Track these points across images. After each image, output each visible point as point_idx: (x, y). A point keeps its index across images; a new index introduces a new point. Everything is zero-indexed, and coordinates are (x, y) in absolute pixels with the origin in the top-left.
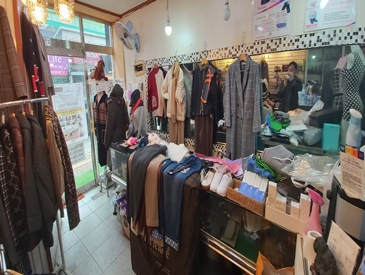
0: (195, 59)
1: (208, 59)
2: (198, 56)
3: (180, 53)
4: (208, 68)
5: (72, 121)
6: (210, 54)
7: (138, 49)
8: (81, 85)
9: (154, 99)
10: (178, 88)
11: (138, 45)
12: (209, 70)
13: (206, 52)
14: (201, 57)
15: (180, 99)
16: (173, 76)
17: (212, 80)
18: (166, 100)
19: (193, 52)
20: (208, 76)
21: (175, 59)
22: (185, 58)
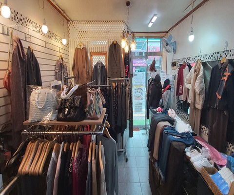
0: (216, 58)
1: (228, 58)
2: (219, 55)
3: (203, 53)
4: (226, 66)
5: (139, 91)
6: (230, 53)
7: (175, 51)
8: (144, 73)
9: (181, 87)
10: (197, 81)
11: (175, 49)
12: (227, 69)
13: (227, 52)
14: (221, 56)
15: (198, 91)
16: (195, 71)
17: (228, 78)
18: (188, 90)
19: (214, 52)
20: (225, 74)
21: (199, 58)
22: (207, 57)
